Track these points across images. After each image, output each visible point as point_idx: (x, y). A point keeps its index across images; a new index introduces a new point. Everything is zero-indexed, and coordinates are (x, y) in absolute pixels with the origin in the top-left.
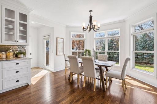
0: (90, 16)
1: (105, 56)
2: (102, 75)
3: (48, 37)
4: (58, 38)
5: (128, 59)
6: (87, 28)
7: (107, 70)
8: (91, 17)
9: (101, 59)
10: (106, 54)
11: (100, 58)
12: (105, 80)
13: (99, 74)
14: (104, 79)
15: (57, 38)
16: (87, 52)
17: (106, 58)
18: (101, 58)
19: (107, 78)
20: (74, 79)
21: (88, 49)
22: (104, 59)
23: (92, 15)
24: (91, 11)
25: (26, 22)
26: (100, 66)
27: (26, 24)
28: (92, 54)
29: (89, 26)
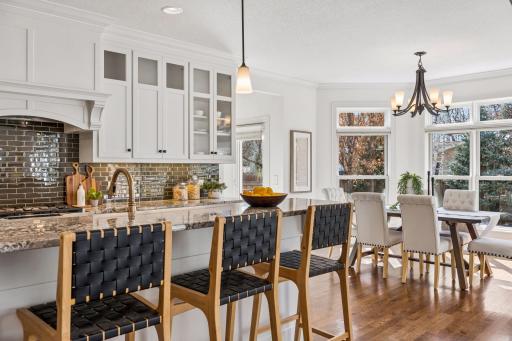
0: (417, 68)
1: (469, 195)
2: (456, 251)
3: (258, 128)
4: (295, 134)
6: (409, 107)
7: (474, 236)
8: (421, 73)
9: (456, 204)
10: (474, 188)
11: (450, 204)
12: (467, 266)
13: (450, 246)
14: (465, 262)
15: (292, 132)
16: (410, 182)
18: (454, 201)
19: (472, 259)
20: (362, 269)
21: (412, 173)
22: (467, 205)
23: (424, 67)
24: (420, 54)
25: (230, 96)
26: (452, 224)
27: (230, 103)
28: (425, 187)
29: (414, 102)
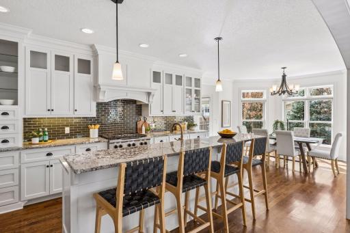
0: (283, 74)
1: (306, 130)
2: (302, 155)
3: (208, 99)
4: (224, 102)
5: (339, 135)
6: (279, 91)
7: (310, 149)
8: (284, 76)
10: (307, 127)
12: (307, 162)
13: (299, 153)
15: (222, 101)
16: (279, 125)
17: (307, 134)
18: (299, 133)
19: (309, 159)
21: (279, 120)
22: (305, 135)
23: (286, 74)
24: (284, 68)
25: (200, 87)
26: (300, 143)
27: (200, 90)
28: (286, 127)
